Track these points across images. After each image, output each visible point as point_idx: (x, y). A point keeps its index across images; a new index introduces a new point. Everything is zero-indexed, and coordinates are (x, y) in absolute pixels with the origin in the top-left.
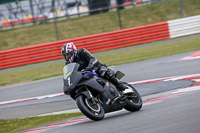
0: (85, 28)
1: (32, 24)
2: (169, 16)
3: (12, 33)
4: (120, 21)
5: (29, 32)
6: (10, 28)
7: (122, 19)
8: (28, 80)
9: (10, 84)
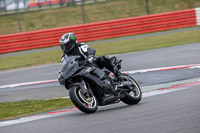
0: (112, 12)
1: (59, 6)
2: (197, 3)
3: (38, 14)
4: (147, 7)
5: (56, 14)
6: (37, 9)
7: (150, 4)
8: (53, 61)
9: (35, 64)
